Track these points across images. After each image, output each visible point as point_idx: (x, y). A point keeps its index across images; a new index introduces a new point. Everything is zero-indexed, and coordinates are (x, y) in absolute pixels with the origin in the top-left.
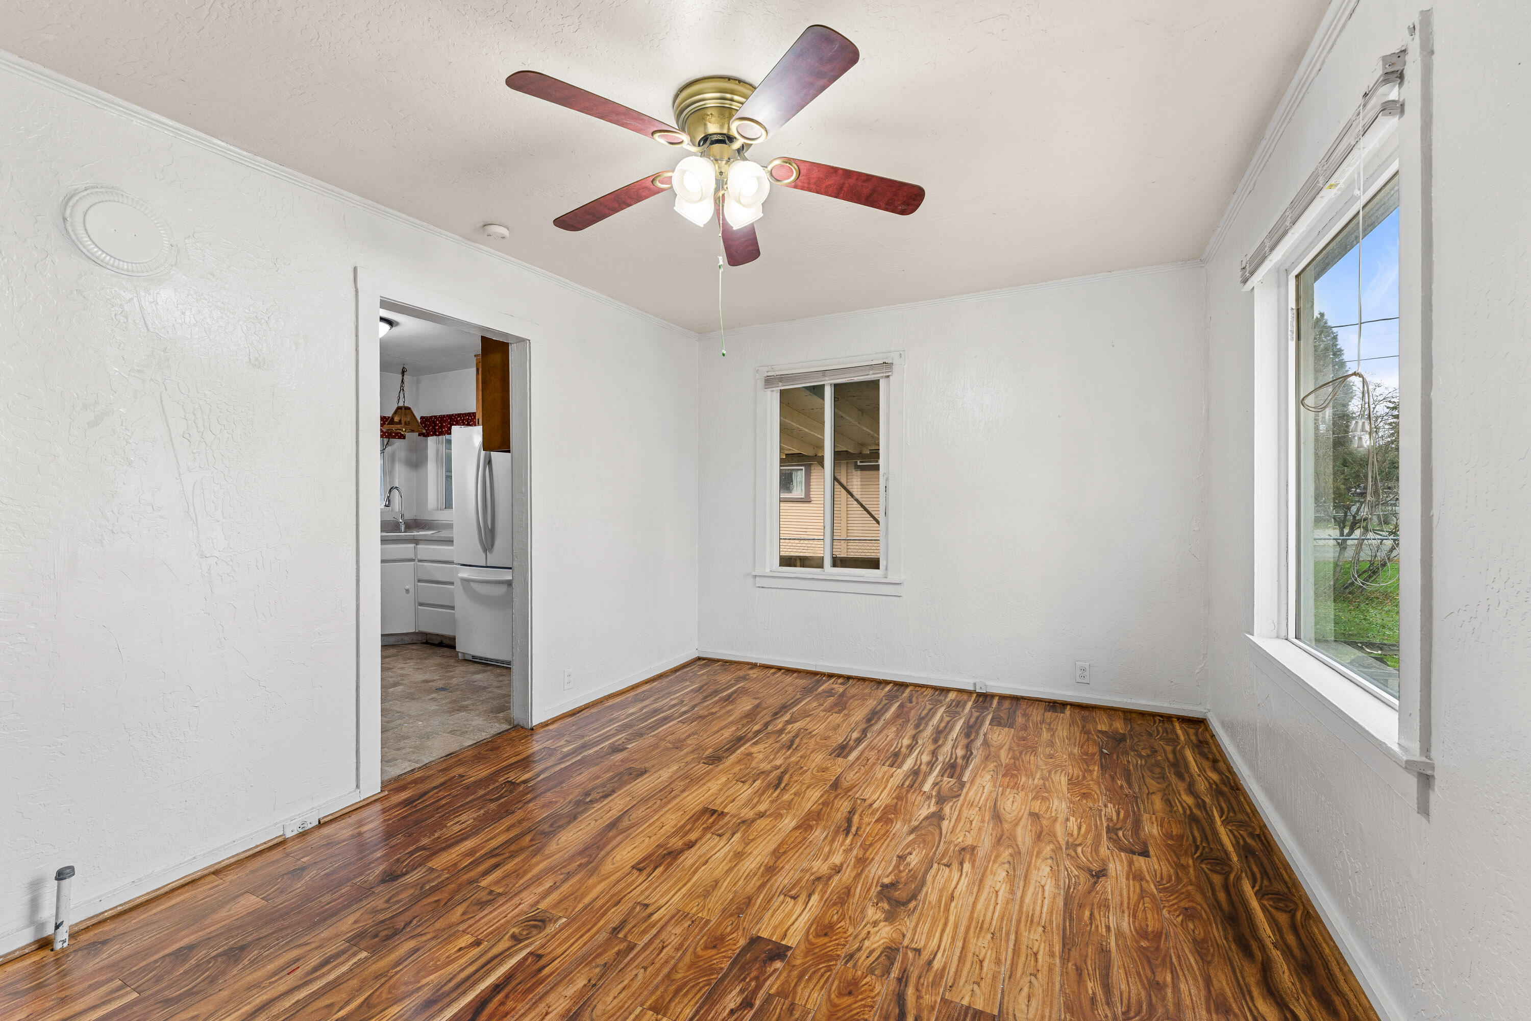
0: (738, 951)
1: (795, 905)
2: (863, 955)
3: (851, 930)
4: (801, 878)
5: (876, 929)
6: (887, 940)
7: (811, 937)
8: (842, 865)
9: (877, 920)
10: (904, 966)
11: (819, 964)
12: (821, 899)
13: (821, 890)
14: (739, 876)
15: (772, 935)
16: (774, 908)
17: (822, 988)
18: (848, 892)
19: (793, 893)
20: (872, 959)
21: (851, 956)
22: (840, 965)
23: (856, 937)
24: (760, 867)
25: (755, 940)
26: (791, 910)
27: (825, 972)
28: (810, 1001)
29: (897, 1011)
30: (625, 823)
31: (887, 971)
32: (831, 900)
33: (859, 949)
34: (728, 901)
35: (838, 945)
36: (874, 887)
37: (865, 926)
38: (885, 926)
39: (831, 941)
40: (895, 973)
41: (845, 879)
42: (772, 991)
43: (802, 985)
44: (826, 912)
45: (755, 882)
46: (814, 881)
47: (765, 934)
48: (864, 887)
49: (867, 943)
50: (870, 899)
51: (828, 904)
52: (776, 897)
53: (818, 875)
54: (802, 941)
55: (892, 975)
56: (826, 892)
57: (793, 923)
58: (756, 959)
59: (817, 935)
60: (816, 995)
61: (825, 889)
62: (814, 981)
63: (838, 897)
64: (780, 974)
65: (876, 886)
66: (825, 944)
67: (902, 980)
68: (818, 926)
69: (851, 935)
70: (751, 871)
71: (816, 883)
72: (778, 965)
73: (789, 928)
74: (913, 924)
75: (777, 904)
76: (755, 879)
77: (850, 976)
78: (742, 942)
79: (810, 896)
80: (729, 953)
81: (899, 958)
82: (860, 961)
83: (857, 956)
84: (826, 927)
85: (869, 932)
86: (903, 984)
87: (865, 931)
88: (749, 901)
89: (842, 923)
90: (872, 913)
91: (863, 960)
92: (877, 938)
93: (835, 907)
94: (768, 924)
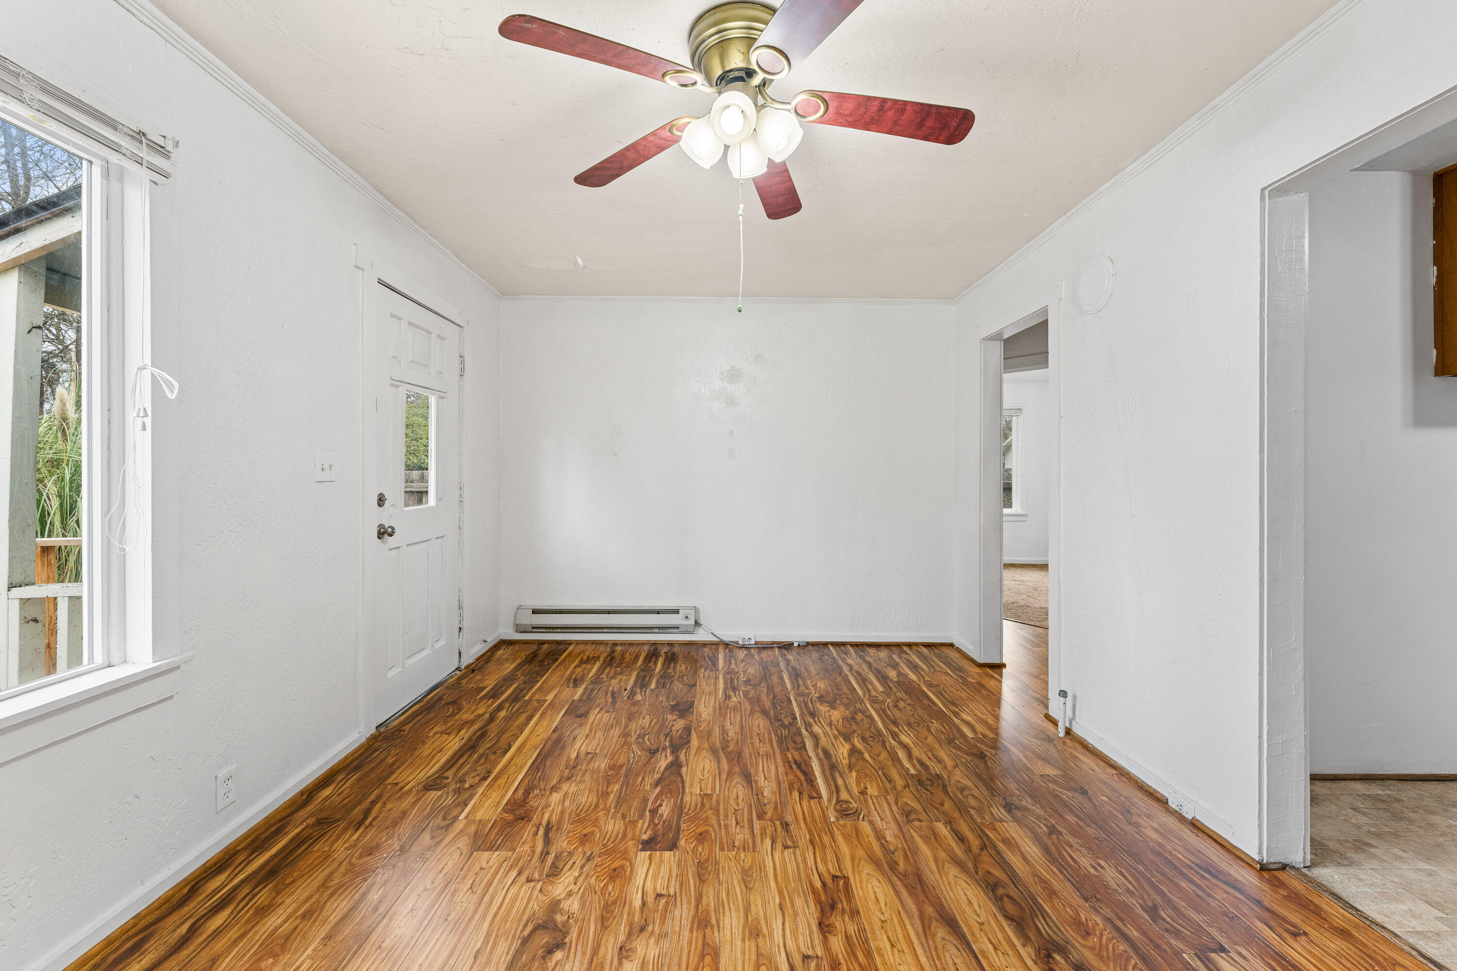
0: (681, 836)
1: (655, 889)
2: (579, 863)
3: (593, 881)
4: (663, 924)
5: (568, 889)
6: (557, 881)
7: (628, 864)
8: (620, 963)
9: (568, 898)
10: (543, 865)
11: (614, 846)
12: (631, 904)
13: (634, 915)
14: (731, 902)
15: (661, 856)
16: (674, 879)
17: (607, 833)
18: (604, 923)
19: (663, 901)
20: (571, 862)
21: (588, 859)
22: (596, 851)
23: (587, 876)
24: (718, 921)
25: (673, 847)
26: (655, 882)
27: (607, 842)
28: (612, 824)
29: (550, 835)
30: (941, 932)
31: (557, 857)
32: (619, 905)
33: (582, 867)
34: (721, 872)
35: (602, 865)
36: (574, 940)
37: (579, 889)
38: (560, 895)
39: (608, 866)
40: (550, 859)
41: (612, 940)
42: (641, 822)
43: (621, 830)
44: (621, 891)
45: (709, 899)
46: (647, 925)
47: (667, 854)
48: (586, 936)
49: (577, 874)
50: (576, 921)
51: (622, 900)
52: (678, 891)
53: (645, 935)
54: (634, 858)
55: (553, 855)
56: (629, 914)
57: (648, 870)
58: (663, 836)
59: (622, 867)
60: (610, 828)
61: (630, 918)
62: (613, 835)
63: (613, 911)
64: (641, 832)
65: (571, 942)
66: (613, 862)
67: (545, 854)
68: (625, 875)
69: (592, 876)
70: (724, 913)
71: (643, 922)
72: (645, 837)
73: (650, 865)
74: (530, 906)
75: (673, 883)
76: (712, 905)
77: (587, 845)
78: (682, 843)
79: (644, 903)
80: (686, 833)
81: (546, 870)
82: (580, 858)
83: (584, 861)
84: (617, 876)
85: (575, 884)
86: (545, 852)
87: (579, 884)
88: (701, 879)
89: (602, 884)
90: (573, 905)
91: (579, 860)
92: (567, 881)
93: (613, 899)
94: (670, 863)
